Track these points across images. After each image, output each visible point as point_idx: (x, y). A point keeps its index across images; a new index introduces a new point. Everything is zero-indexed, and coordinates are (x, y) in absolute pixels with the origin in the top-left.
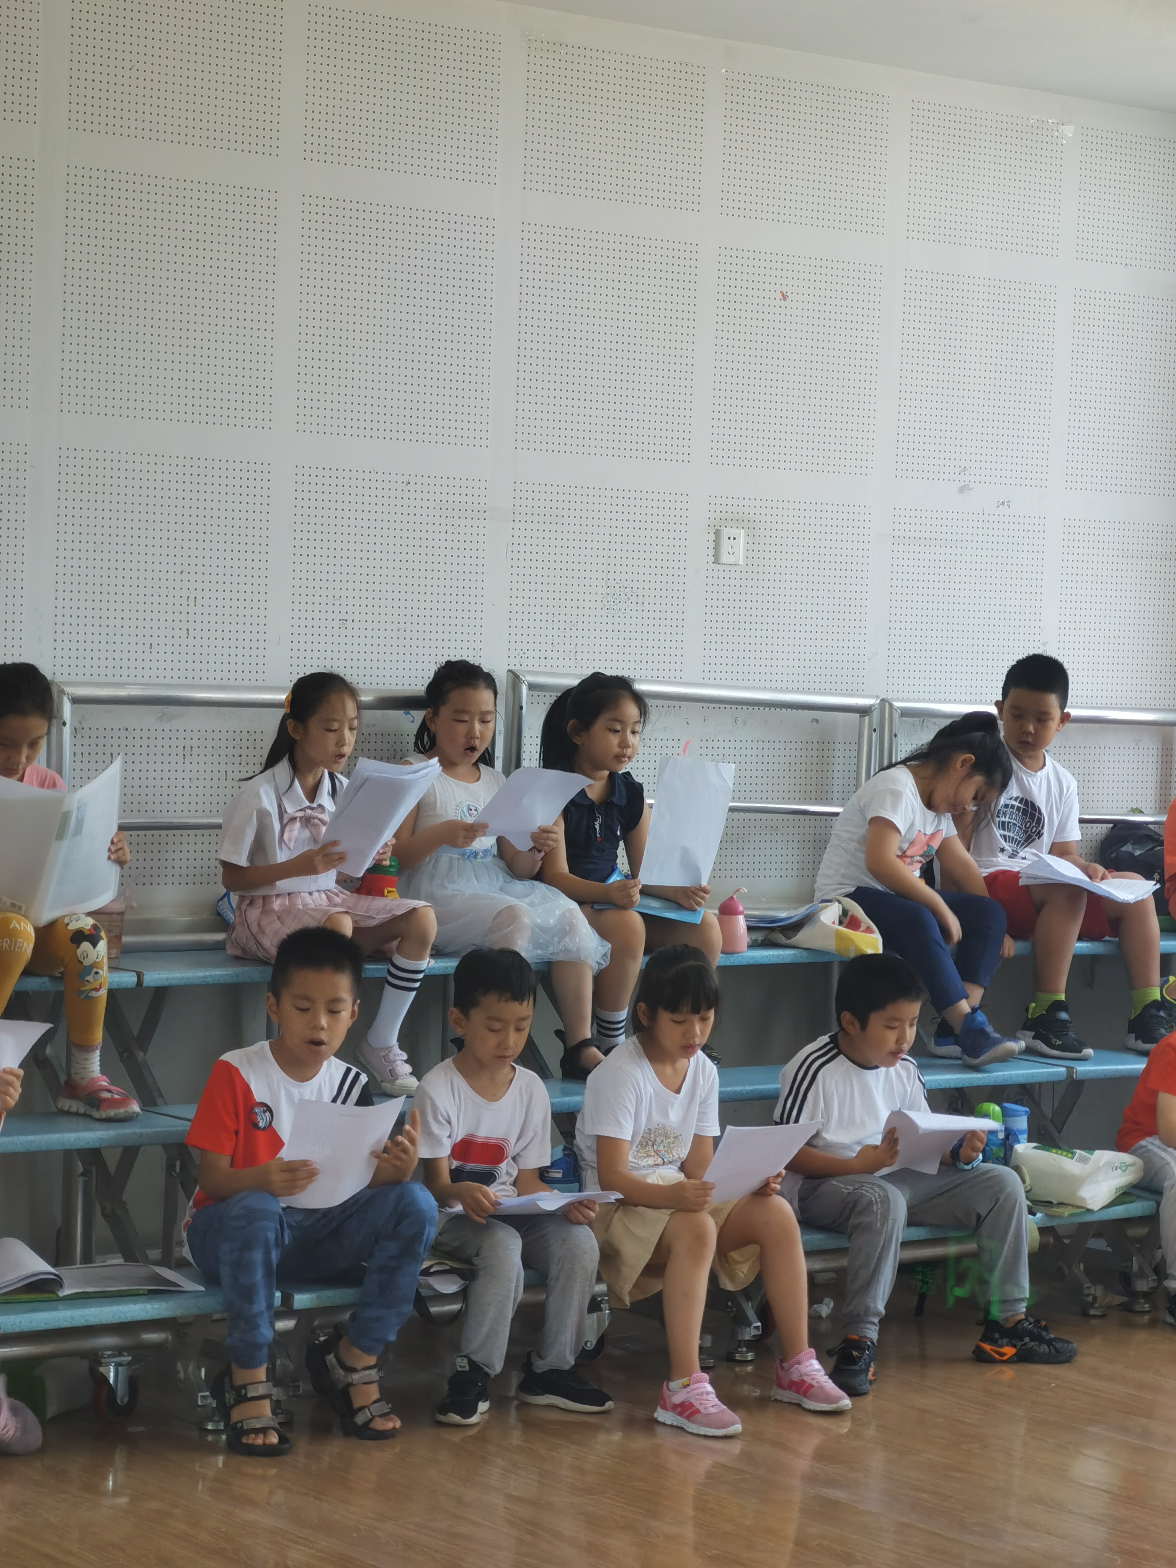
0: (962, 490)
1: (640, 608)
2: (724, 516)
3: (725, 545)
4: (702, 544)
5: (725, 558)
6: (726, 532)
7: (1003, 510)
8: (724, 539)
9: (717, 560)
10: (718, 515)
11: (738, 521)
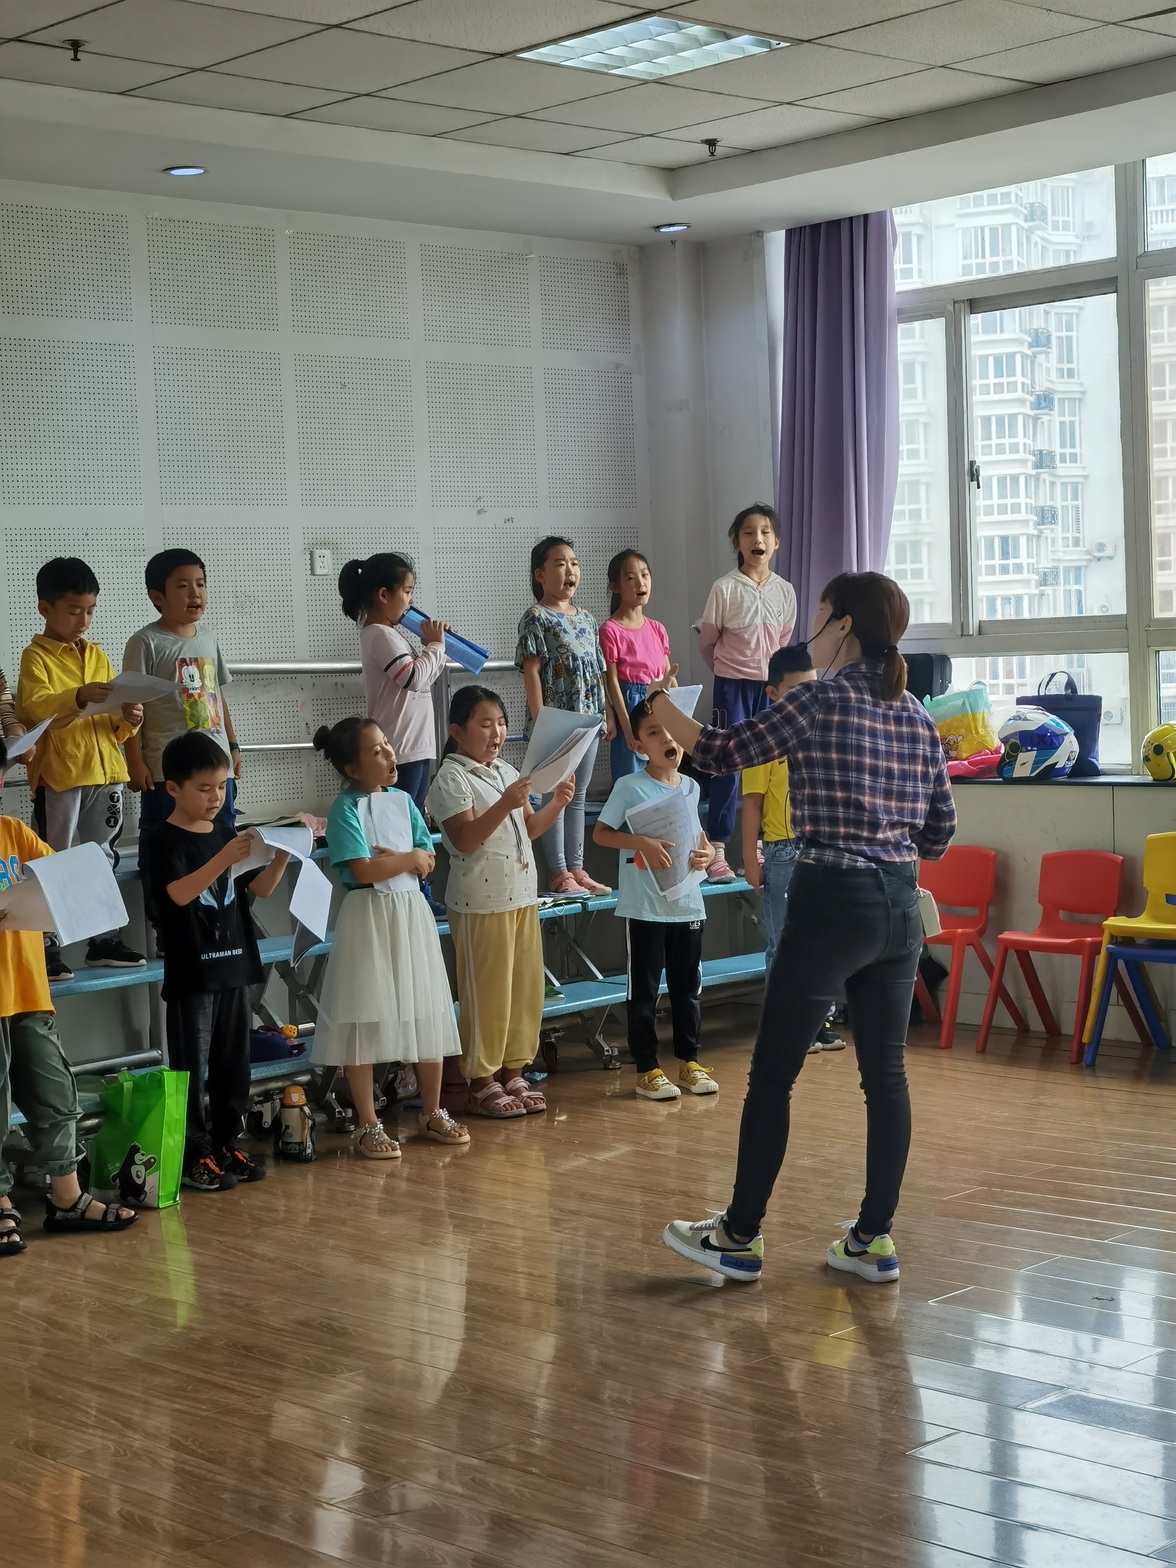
0: (479, 512)
1: (261, 609)
2: (315, 541)
3: (318, 562)
4: (300, 562)
5: (318, 571)
6: (317, 553)
7: (509, 524)
8: (316, 556)
9: (313, 573)
10: (310, 541)
11: (325, 544)
